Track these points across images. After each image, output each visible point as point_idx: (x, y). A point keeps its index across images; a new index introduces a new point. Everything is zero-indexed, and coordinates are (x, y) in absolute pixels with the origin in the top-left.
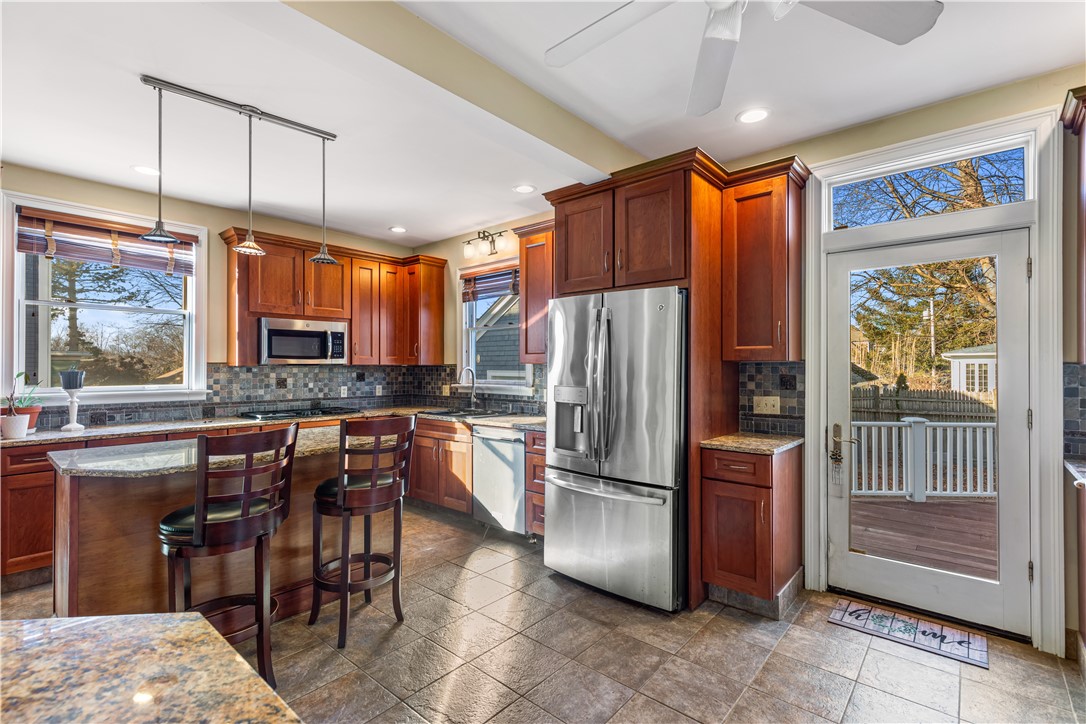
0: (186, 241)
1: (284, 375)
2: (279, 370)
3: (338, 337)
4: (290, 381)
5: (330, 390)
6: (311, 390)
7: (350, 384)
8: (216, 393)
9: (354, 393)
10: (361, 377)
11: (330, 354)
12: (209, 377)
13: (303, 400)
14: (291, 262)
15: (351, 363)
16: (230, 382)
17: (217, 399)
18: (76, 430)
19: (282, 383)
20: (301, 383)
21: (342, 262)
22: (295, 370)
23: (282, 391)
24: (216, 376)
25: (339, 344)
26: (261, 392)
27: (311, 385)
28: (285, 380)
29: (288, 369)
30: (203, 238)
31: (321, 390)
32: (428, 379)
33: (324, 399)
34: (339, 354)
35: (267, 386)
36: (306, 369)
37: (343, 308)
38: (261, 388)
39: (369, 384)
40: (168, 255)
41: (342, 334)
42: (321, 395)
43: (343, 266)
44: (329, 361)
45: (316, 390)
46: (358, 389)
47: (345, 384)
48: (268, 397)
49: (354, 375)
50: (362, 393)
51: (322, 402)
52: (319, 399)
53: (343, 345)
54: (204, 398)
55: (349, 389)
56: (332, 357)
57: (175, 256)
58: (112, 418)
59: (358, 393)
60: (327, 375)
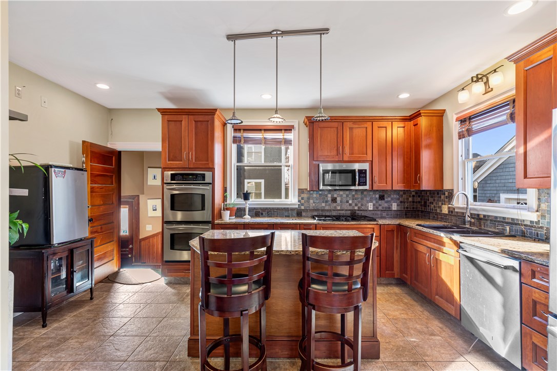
0: (288, 129)
1: (335, 196)
2: (332, 193)
3: (362, 172)
4: (339, 199)
5: (362, 205)
6: (350, 205)
7: (374, 202)
8: (302, 205)
9: (377, 208)
10: (382, 198)
11: (357, 183)
12: (299, 196)
13: (346, 210)
14: (336, 131)
15: (373, 188)
16: (309, 199)
17: (303, 208)
18: (248, 218)
19: (334, 200)
20: (345, 200)
21: (365, 126)
22: (341, 193)
23: (335, 204)
24: (302, 195)
25: (364, 177)
26: (324, 205)
27: (350, 202)
28: (336, 198)
29: (338, 192)
30: (296, 126)
31: (356, 205)
32: (431, 200)
33: (358, 210)
34: (363, 183)
35: (327, 202)
36: (347, 192)
37: (367, 154)
38: (323, 202)
39: (387, 202)
40: (282, 137)
41: (366, 170)
42: (356, 208)
43: (366, 128)
44: (357, 187)
45: (354, 205)
46: (380, 205)
47: (371, 201)
48: (327, 208)
49: (377, 196)
50: (383, 208)
51: (357, 212)
52: (355, 210)
53: (366, 177)
54: (297, 206)
55: (374, 205)
56: (359, 185)
57: (285, 137)
58: (262, 214)
59: (380, 208)
60: (360, 196)
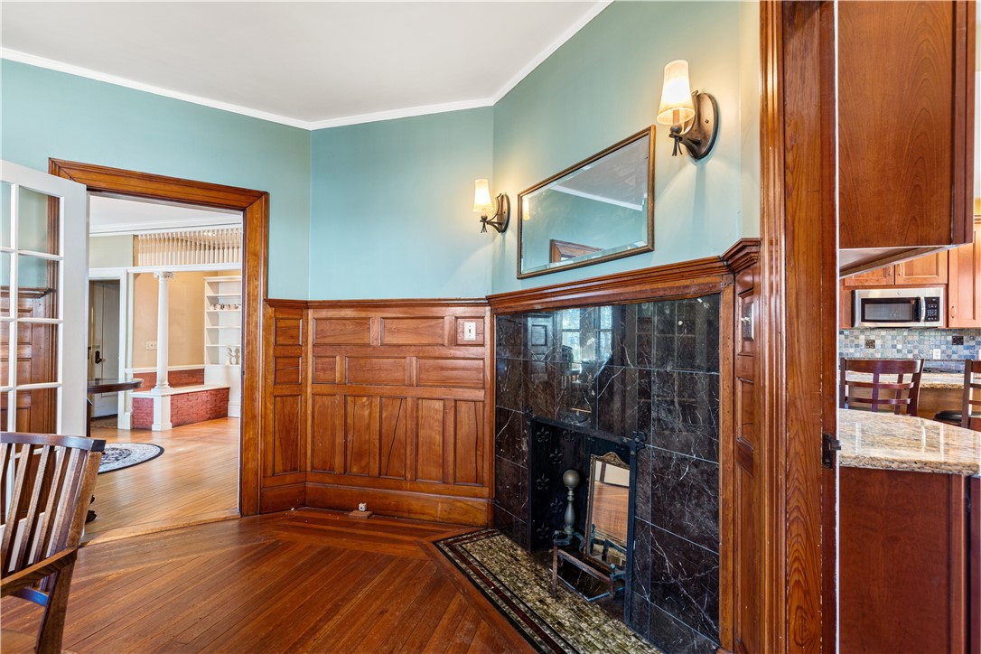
1: (872, 338)
2: (867, 333)
3: (932, 302)
4: (878, 343)
6: (899, 351)
7: (944, 347)
9: (949, 356)
10: (958, 341)
11: (923, 317)
15: (947, 326)
19: (870, 344)
20: (889, 343)
22: (883, 333)
23: (871, 351)
25: (934, 308)
26: (852, 350)
27: (899, 347)
28: (874, 341)
29: (876, 332)
31: (910, 352)
34: (934, 317)
35: (858, 346)
36: (894, 332)
37: (937, 274)
38: (851, 347)
39: (967, 348)
41: (938, 299)
42: (910, 356)
44: (922, 324)
45: (906, 351)
46: (954, 353)
47: (937, 346)
48: (857, 354)
49: (950, 338)
50: (960, 356)
53: (938, 309)
55: (943, 352)
56: (926, 320)
59: (955, 357)
60: (916, 338)
